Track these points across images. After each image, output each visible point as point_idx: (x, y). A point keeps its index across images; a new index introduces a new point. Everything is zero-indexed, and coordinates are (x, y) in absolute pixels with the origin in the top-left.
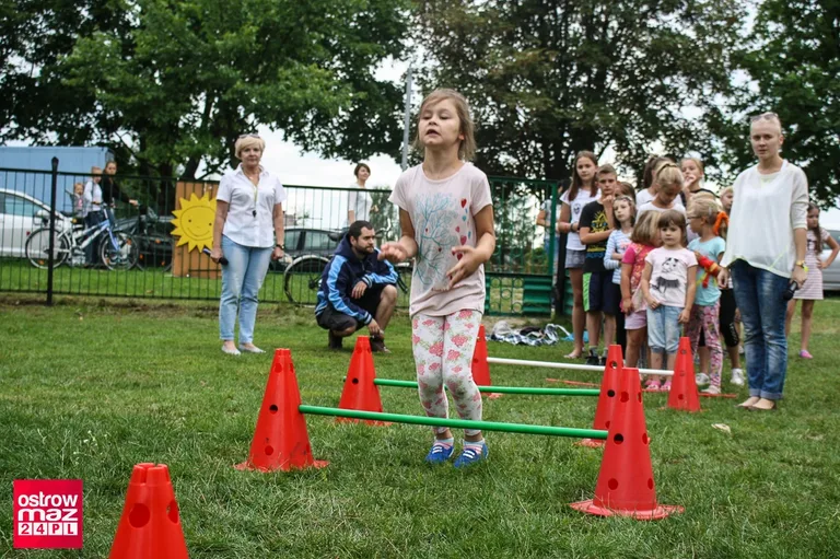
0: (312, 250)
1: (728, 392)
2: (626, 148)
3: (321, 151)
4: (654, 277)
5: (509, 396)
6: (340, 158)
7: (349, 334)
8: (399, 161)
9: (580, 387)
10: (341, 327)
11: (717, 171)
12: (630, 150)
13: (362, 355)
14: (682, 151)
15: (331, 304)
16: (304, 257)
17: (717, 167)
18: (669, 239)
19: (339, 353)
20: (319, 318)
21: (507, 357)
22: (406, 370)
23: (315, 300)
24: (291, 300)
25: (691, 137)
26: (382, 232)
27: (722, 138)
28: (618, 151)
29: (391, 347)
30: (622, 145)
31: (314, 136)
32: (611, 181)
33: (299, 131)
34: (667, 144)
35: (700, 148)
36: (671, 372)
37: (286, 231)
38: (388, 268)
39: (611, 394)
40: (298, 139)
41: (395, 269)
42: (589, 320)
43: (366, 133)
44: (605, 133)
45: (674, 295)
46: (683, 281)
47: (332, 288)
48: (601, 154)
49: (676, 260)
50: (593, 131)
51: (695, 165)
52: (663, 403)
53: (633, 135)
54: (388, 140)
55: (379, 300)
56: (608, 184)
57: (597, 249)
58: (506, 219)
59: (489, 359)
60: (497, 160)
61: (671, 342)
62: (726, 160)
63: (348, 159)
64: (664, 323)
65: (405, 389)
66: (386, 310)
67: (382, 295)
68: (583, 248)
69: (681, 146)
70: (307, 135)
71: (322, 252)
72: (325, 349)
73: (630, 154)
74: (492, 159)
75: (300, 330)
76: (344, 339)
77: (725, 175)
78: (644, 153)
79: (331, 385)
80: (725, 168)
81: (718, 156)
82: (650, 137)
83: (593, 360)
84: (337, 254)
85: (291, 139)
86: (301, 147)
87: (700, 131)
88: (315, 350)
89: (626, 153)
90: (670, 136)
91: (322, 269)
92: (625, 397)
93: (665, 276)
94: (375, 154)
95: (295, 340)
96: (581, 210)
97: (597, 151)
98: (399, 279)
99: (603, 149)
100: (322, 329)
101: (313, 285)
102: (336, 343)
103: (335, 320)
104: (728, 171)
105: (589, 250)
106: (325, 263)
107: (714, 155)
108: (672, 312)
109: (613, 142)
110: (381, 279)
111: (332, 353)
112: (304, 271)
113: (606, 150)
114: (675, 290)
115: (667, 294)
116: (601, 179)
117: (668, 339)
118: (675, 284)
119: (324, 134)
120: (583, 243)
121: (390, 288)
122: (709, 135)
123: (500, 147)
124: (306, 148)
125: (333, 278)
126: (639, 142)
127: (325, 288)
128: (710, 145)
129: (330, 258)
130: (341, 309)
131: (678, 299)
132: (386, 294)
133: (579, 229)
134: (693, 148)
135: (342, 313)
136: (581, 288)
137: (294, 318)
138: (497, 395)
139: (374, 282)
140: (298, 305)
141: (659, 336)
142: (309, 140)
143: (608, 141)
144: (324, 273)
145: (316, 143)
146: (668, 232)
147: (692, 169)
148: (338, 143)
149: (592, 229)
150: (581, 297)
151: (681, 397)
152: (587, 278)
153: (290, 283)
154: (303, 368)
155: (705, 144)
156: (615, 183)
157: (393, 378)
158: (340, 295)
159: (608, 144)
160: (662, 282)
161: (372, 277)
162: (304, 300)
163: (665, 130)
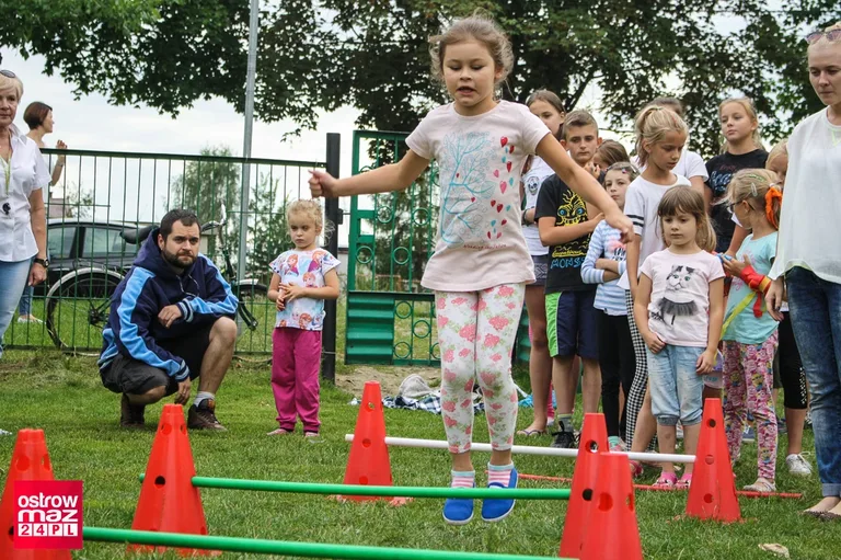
0: (94, 258)
1: (788, 489)
2: (621, 84)
3: (109, 92)
4: (656, 298)
5: (423, 500)
6: (142, 104)
7: (154, 400)
8: (240, 108)
9: (542, 483)
10: (140, 388)
11: (771, 121)
12: (627, 86)
13: (172, 436)
14: (714, 87)
15: (122, 349)
16: (80, 271)
17: (770, 114)
18: (676, 236)
19: (138, 433)
20: (104, 373)
21: (422, 436)
22: (251, 460)
23: (99, 344)
24: (58, 342)
25: (728, 64)
26: (211, 226)
27: (778, 66)
28: (607, 88)
29: (226, 420)
30: (615, 79)
31: (98, 66)
32: (588, 139)
33: (72, 58)
34: (688, 76)
35: (742, 84)
36: (691, 458)
37: (51, 226)
38: (221, 288)
39: (587, 495)
40: (71, 71)
41: (234, 290)
42: (557, 372)
43: (186, 60)
44: (586, 58)
45: (690, 328)
46: (702, 304)
47: (125, 319)
48: (579, 93)
49: (690, 270)
50: (566, 55)
51: (741, 111)
52: (680, 509)
53: (632, 62)
54: (223, 72)
55: (206, 343)
56: (584, 143)
57: (569, 253)
58: (424, 204)
59: (389, 440)
60: (407, 105)
61: (687, 406)
62: (785, 102)
63: (156, 104)
64: (674, 375)
65: (247, 493)
66: (218, 359)
67: (212, 334)
68: (545, 251)
69: (712, 79)
70: (85, 64)
71: (113, 263)
72: (113, 426)
73: (628, 93)
74: (397, 101)
75: (73, 395)
76: (148, 408)
77: (785, 128)
78: (650, 90)
79: (123, 488)
80: (784, 115)
81: (772, 96)
82: (660, 65)
83: (565, 438)
84: (137, 265)
85: (57, 71)
86: (75, 86)
87: (742, 55)
88: (97, 428)
89: (621, 92)
90: (692, 63)
91: (111, 290)
92: (606, 501)
93: (672, 297)
94: (202, 96)
95: (63, 411)
96: (539, 187)
97: (572, 89)
98: (241, 306)
99: (583, 86)
100: (111, 393)
101: (95, 319)
102: (134, 416)
103: (130, 375)
104: (789, 121)
105: (554, 255)
106: (117, 280)
107: (765, 95)
108: (687, 357)
109: (598, 73)
110: (209, 307)
111: (125, 433)
112: (80, 295)
113: (587, 86)
114: (690, 320)
115: (676, 326)
116: (571, 135)
117: (683, 402)
118: (689, 309)
119: (115, 62)
120: (545, 244)
121: (225, 322)
122: (758, 62)
123: (411, 82)
124: (84, 87)
125: (130, 304)
126: (642, 72)
127: (115, 322)
128: (759, 78)
129: (124, 273)
130: (139, 356)
131: (694, 333)
132: (219, 331)
133: (537, 220)
134: (731, 83)
135: (142, 362)
136: (544, 319)
137: (62, 374)
138: (403, 500)
139: (196, 313)
140: (70, 351)
141: (668, 397)
142: (89, 73)
143: (591, 72)
144: (114, 297)
145: (103, 76)
146: (675, 224)
147: (736, 117)
148: (139, 77)
149: (559, 220)
150: (544, 332)
151: (708, 498)
152: (552, 302)
153: (56, 314)
154: (76, 461)
155: (750, 77)
156: (594, 142)
157: (227, 474)
158: (139, 334)
159: (591, 77)
160: (667, 306)
161: (196, 303)
162: (81, 343)
163: (684, 55)
